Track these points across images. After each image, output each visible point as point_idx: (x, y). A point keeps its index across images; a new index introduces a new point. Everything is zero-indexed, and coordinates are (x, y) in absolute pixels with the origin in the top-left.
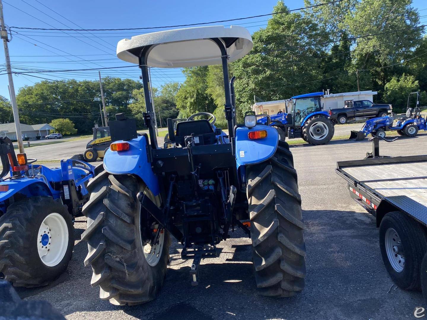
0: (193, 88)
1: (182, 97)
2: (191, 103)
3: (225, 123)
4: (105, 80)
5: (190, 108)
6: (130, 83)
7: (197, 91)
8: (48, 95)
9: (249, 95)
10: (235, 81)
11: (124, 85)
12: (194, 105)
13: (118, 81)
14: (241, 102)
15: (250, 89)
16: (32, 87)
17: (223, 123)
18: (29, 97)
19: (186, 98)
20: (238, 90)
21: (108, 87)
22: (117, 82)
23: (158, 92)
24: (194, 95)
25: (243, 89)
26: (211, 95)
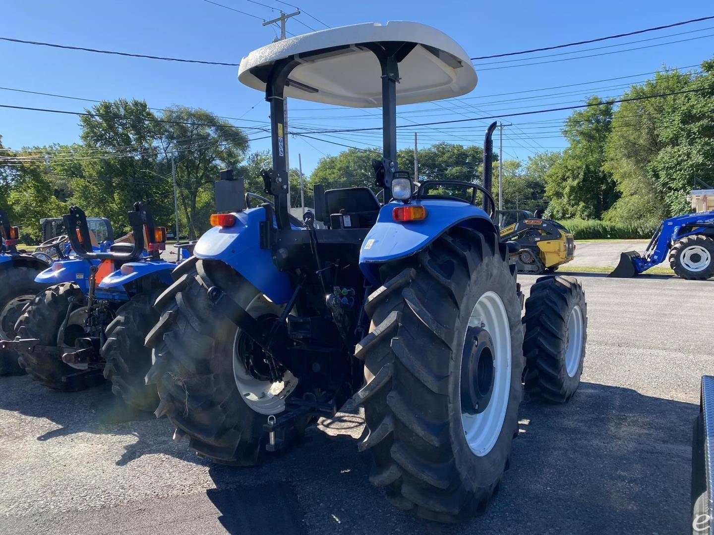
0: (581, 160)
1: (557, 177)
2: (572, 189)
3: (632, 227)
4: (438, 149)
5: (570, 196)
6: (477, 152)
7: (587, 166)
8: (354, 170)
9: (687, 177)
10: (663, 149)
11: (467, 156)
12: (576, 193)
13: (458, 150)
14: (670, 188)
15: (692, 166)
16: (336, 158)
17: (629, 226)
18: (330, 173)
19: (564, 179)
20: (665, 167)
21: (440, 159)
22: (456, 151)
23: (520, 169)
24: (579, 174)
25: (676, 165)
26: (611, 174)
